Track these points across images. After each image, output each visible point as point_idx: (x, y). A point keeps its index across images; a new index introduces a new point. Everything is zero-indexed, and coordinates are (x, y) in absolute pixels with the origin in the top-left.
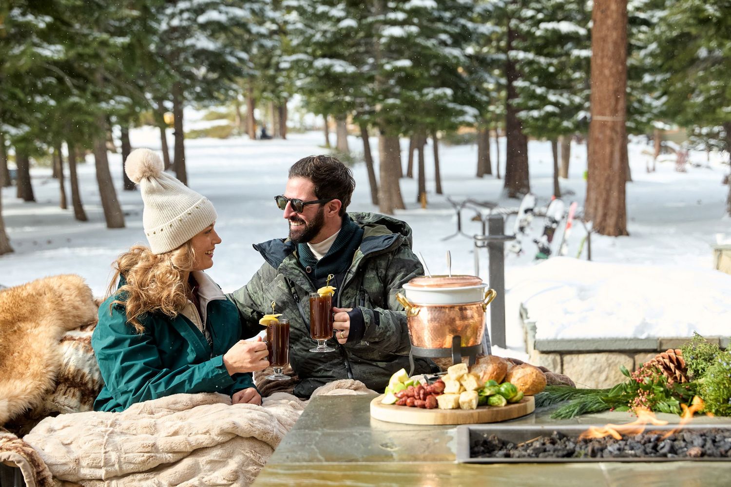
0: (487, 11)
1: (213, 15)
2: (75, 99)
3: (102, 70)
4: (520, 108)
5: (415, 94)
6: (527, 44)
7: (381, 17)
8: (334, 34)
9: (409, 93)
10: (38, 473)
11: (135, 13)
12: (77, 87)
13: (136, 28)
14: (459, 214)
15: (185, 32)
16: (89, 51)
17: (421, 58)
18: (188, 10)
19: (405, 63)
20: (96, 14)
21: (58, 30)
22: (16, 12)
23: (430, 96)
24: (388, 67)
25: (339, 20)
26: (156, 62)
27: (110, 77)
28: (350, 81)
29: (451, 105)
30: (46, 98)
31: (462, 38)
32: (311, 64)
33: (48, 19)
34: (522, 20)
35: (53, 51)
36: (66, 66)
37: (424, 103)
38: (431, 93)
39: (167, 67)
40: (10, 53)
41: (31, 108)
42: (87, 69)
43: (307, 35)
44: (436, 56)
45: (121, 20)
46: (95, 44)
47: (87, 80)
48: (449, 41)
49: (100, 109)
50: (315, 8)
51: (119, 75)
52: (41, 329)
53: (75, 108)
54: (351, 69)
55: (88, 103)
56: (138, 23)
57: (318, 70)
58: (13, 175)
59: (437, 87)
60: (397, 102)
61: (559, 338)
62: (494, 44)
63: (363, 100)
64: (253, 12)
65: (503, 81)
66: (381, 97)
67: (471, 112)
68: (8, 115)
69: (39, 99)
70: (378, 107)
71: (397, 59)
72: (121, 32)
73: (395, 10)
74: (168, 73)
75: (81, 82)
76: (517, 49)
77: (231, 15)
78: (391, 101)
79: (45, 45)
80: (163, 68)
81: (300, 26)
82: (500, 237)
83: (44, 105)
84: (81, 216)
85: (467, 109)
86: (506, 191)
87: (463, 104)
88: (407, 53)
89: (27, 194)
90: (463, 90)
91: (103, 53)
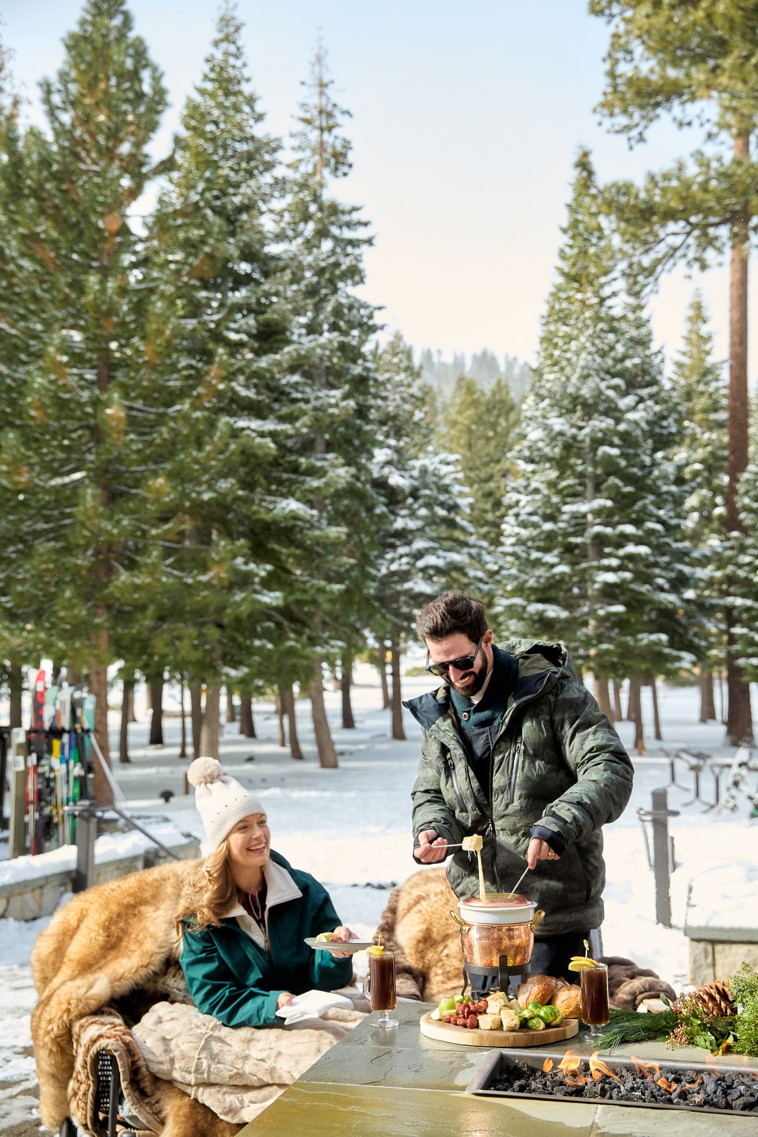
0: (705, 556)
1: (430, 560)
2: (291, 643)
3: (321, 614)
4: (739, 655)
5: (629, 639)
6: (744, 590)
7: (595, 563)
8: (548, 579)
9: (623, 639)
10: (133, 1063)
11: (352, 561)
12: (295, 631)
13: (354, 574)
14: (672, 765)
15: (404, 576)
16: (306, 597)
17: (636, 603)
18: (407, 555)
19: (619, 608)
20: (317, 562)
21: (279, 577)
22: (240, 560)
23: (645, 642)
24: (601, 612)
25: (553, 566)
26: (373, 606)
27: (328, 620)
28: (564, 625)
29: (667, 651)
30: (264, 641)
31: (680, 583)
32: (524, 608)
33: (269, 567)
34: (740, 566)
35: (272, 598)
36: (285, 611)
37: (639, 648)
38: (646, 638)
39: (384, 611)
40: (232, 600)
41: (250, 651)
42: (306, 614)
43: (521, 580)
44: (651, 602)
45: (341, 566)
46: (312, 592)
47: (304, 624)
48: (667, 586)
49: (314, 653)
50: (529, 554)
51: (336, 619)
52: (160, 913)
53: (291, 651)
54: (564, 614)
55: (304, 647)
56: (357, 569)
57: (531, 615)
58: (238, 710)
59: (652, 632)
60: (611, 647)
61: (711, 924)
62: (716, 587)
63: (577, 644)
64: (470, 555)
65: (723, 626)
66: (594, 642)
67: (688, 657)
68: (229, 657)
69: (257, 643)
70: (592, 652)
71: (610, 604)
72: (339, 578)
73: (609, 555)
74: (383, 616)
75: (298, 627)
76: (735, 595)
77: (449, 560)
78: (604, 646)
79: (265, 592)
80: (380, 612)
81: (514, 571)
82: (662, 812)
83: (262, 647)
84: (297, 755)
85: (684, 654)
86: (729, 739)
87: (680, 649)
88: (622, 598)
89: (249, 730)
90: (681, 635)
91: (321, 598)
